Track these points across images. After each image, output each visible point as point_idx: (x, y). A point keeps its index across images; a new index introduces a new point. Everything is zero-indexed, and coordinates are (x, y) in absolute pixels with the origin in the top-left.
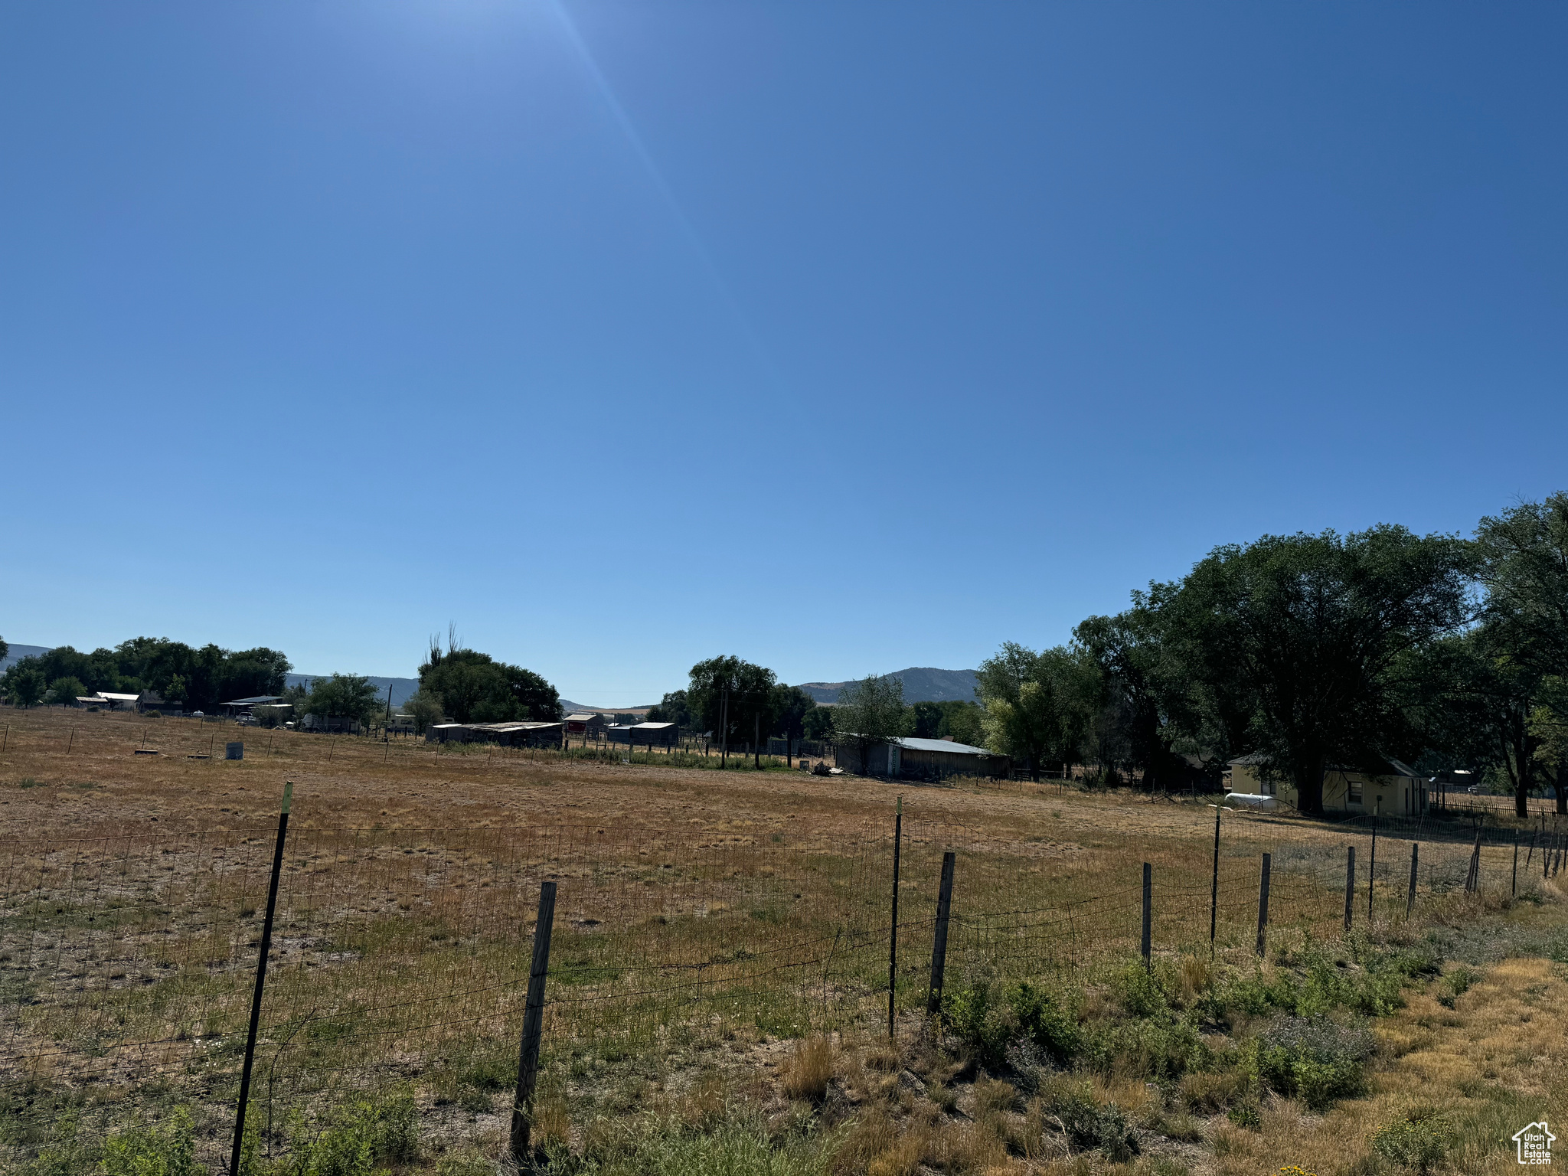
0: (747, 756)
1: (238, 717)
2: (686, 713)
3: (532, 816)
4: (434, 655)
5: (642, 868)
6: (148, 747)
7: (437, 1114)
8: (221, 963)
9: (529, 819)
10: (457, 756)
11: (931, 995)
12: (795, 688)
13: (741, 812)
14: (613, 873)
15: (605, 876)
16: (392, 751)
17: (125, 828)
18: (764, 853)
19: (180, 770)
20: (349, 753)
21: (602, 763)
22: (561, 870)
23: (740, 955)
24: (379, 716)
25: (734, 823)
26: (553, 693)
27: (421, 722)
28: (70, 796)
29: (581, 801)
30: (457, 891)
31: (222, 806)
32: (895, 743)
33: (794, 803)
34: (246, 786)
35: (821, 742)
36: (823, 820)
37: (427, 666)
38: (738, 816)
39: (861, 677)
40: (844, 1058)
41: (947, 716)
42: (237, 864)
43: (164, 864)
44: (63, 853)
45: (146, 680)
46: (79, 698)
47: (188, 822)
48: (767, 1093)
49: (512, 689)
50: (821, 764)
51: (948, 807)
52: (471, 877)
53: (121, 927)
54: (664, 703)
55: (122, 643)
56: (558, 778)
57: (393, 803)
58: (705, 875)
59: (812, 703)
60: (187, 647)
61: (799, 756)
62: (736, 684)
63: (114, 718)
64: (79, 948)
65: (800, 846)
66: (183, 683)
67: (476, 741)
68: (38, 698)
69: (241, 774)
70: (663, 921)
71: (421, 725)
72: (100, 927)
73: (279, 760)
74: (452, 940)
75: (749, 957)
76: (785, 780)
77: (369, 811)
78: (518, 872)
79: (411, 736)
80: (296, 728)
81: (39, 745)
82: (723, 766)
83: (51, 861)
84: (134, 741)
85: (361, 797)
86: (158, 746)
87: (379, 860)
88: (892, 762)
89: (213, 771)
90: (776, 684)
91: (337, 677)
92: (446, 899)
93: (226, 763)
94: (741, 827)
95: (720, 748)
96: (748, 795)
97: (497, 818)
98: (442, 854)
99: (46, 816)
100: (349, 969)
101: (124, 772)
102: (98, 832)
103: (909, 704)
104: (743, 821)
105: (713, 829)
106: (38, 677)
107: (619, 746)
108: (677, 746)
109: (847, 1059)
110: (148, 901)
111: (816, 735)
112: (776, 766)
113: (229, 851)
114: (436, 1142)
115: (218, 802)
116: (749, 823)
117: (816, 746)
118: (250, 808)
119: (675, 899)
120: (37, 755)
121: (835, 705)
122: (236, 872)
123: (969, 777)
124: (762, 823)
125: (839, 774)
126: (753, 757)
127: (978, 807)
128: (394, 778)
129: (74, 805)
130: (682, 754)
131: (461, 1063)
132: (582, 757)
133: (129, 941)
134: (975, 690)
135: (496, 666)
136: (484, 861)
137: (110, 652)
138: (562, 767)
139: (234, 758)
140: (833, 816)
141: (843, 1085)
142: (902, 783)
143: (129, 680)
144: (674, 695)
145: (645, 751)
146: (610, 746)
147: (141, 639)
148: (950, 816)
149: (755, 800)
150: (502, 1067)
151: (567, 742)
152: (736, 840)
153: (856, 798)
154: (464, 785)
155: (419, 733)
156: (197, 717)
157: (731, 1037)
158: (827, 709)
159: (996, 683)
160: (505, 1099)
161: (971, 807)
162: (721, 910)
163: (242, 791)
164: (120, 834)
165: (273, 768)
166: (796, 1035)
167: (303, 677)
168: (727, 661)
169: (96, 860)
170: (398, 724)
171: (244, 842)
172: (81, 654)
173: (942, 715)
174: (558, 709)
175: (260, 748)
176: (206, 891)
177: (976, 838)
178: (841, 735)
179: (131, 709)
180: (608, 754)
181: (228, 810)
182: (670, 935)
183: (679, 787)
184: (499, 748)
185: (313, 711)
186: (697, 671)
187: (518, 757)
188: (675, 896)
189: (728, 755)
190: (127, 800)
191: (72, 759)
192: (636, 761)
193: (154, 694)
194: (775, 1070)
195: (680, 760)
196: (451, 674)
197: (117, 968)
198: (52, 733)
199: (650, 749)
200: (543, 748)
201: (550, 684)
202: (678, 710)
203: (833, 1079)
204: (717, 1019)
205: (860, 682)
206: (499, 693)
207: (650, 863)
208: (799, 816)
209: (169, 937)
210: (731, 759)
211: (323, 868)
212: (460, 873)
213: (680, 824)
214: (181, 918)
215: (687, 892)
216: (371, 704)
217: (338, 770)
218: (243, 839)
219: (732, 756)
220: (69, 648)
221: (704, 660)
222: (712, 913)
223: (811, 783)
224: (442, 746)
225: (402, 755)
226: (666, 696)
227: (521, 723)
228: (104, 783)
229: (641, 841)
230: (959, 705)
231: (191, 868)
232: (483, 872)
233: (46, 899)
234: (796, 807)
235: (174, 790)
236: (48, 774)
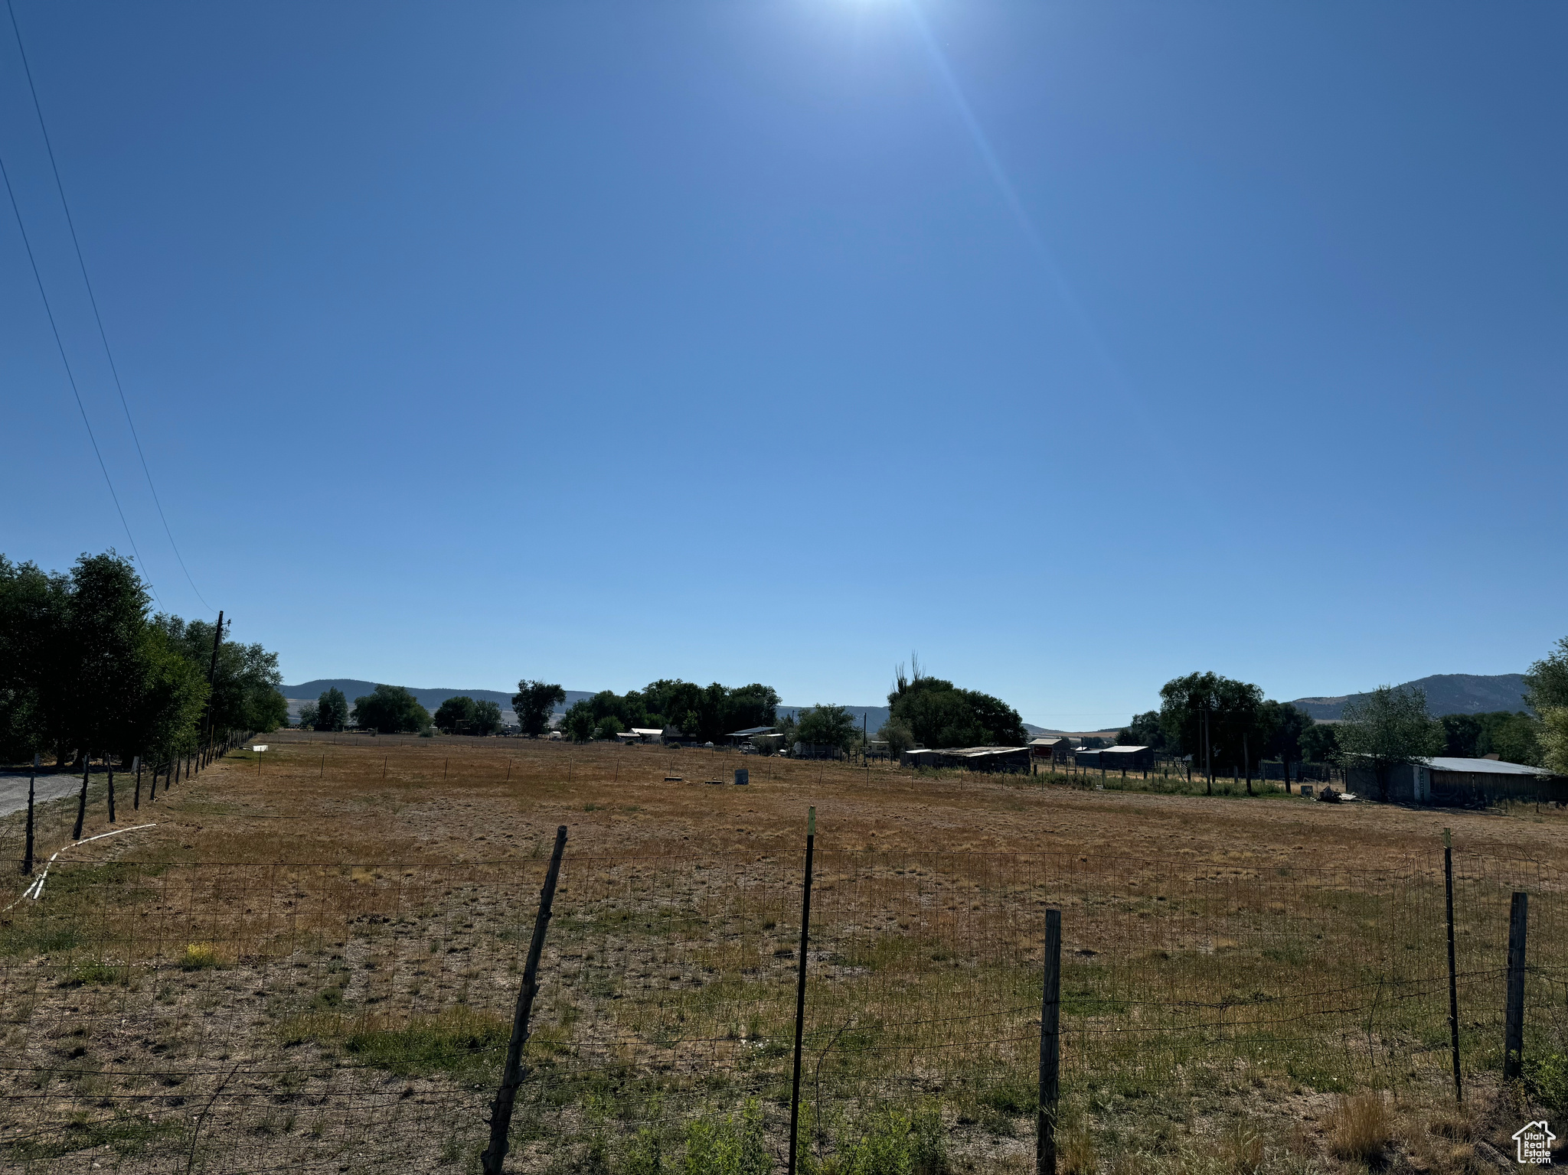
0: (1236, 781)
1: (740, 746)
2: (1159, 735)
3: (1011, 842)
4: (901, 683)
5: (1134, 900)
6: (674, 774)
7: (962, 1133)
8: (754, 971)
9: (1009, 844)
10: (930, 781)
11: (1508, 1057)
12: (1286, 705)
13: (1237, 843)
14: (1103, 903)
15: (1095, 906)
16: (873, 776)
17: (665, 846)
18: (1271, 888)
19: (701, 795)
20: (835, 778)
21: (1074, 788)
22: (1048, 897)
23: (1257, 998)
24: (857, 742)
25: (1232, 854)
26: (1015, 718)
27: (895, 749)
28: (621, 818)
29: (1059, 827)
30: (950, 913)
31: (738, 827)
32: (1421, 764)
33: (1300, 833)
34: (754, 808)
35: (1324, 765)
36: (1338, 852)
37: (895, 694)
38: (1234, 846)
39: (1368, 687)
40: (1402, 1120)
41: (1488, 730)
42: (756, 879)
43: (698, 878)
44: (621, 868)
45: (667, 716)
46: (619, 734)
47: (713, 841)
48: (1311, 1149)
49: (976, 714)
50: (1328, 790)
51: (1501, 839)
52: (961, 900)
53: (671, 934)
54: (1134, 725)
55: (647, 686)
56: (1031, 803)
57: (881, 825)
58: (1206, 909)
59: (1308, 721)
60: (696, 686)
61: (1299, 780)
62: (1215, 703)
63: (645, 750)
64: (642, 951)
65: (1313, 881)
66: (696, 718)
67: (948, 766)
68: (589, 735)
69: (749, 797)
70: (1165, 956)
71: (894, 750)
72: (656, 934)
73: (778, 785)
74: (952, 962)
75: (1269, 999)
76: (1284, 808)
77: (859, 832)
78: (1005, 897)
79: (887, 762)
80: (788, 755)
81: (594, 775)
82: (1209, 793)
83: (614, 874)
84: (663, 769)
85: (851, 819)
86: (681, 774)
87: (875, 879)
88: (1419, 787)
89: (726, 796)
90: (1263, 701)
91: (818, 707)
92: (941, 920)
93: (735, 788)
94: (1239, 859)
95: (1203, 772)
96: (1244, 824)
97: (978, 842)
98: (931, 876)
99: (605, 835)
100: (863, 984)
101: (658, 796)
102: (646, 849)
103: (1435, 717)
104: (1242, 852)
105: (1207, 860)
106: (589, 717)
107: (1090, 771)
108: (1154, 771)
109: (1405, 1122)
110: (690, 911)
111: (1317, 756)
112: (1272, 791)
113: (748, 867)
114: (965, 1159)
115: (735, 823)
116: (1249, 854)
117: (1318, 769)
118: (760, 829)
119: (1175, 934)
120: (593, 783)
121: (1338, 722)
122: (756, 887)
123: (1525, 802)
124: (1264, 855)
125: (1352, 800)
126: (1244, 782)
127: (1542, 837)
128: (877, 801)
129: (625, 826)
130: (1160, 779)
131: (979, 1084)
132: (1053, 783)
133: (679, 946)
134: (1525, 698)
135: (958, 692)
136: (972, 884)
137: (639, 694)
138: (1034, 792)
139: (742, 784)
140: (1350, 848)
141: (1403, 1150)
142: (1435, 810)
143: (655, 717)
144: (1144, 716)
145: (1120, 776)
146: (1080, 771)
147: (661, 681)
148: (1505, 849)
149: (1252, 829)
150: (1019, 1093)
151: (1035, 767)
152: (1236, 873)
153: (1377, 828)
154: (941, 809)
155: (894, 758)
156: (708, 747)
157: (1259, 1085)
158: (1329, 726)
159: (1553, 688)
160: (1025, 1125)
161: (1532, 838)
162: (1228, 947)
163: (752, 813)
164: (662, 851)
165: (774, 792)
166: (1337, 1089)
167: (790, 708)
168: (1202, 678)
169: (646, 874)
170: (875, 750)
171: (759, 860)
172: (618, 697)
173: (1480, 730)
174: (1022, 733)
175: (762, 774)
176: (734, 904)
177: (1544, 875)
178: (1349, 756)
179: (657, 742)
180: (1079, 779)
181: (742, 830)
182: (1174, 970)
183: (1162, 815)
184: (969, 772)
185: (801, 739)
186: (1168, 691)
187: (989, 782)
188: (1174, 930)
189: (1214, 781)
190: (664, 821)
191: (619, 786)
192: (1110, 787)
193: (674, 728)
194: (1318, 1124)
195: (1159, 786)
196: (917, 702)
197: (673, 970)
198: (602, 765)
199: (1124, 774)
200: (1012, 772)
201: (1012, 709)
202: (1150, 732)
203: (1390, 1142)
204: (1242, 1064)
205: (1369, 695)
206: (963, 718)
207: (1141, 894)
208: (1308, 848)
209: (710, 944)
210: (1218, 784)
211: (828, 885)
212: (951, 895)
213: (1169, 855)
214: (717, 928)
215: (1187, 927)
216: (849, 731)
217: (828, 794)
218: (757, 857)
219: (1219, 781)
220: (609, 692)
221: (1176, 678)
222: (1218, 950)
223: (1317, 811)
224: (916, 771)
225: (881, 779)
226: (1136, 718)
227: (988, 748)
228: (645, 806)
229: (1130, 872)
230: (1503, 718)
231: (719, 883)
232: (971, 895)
233: (614, 907)
234: (1302, 838)
235: (698, 812)
236: (604, 799)
